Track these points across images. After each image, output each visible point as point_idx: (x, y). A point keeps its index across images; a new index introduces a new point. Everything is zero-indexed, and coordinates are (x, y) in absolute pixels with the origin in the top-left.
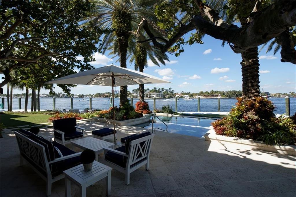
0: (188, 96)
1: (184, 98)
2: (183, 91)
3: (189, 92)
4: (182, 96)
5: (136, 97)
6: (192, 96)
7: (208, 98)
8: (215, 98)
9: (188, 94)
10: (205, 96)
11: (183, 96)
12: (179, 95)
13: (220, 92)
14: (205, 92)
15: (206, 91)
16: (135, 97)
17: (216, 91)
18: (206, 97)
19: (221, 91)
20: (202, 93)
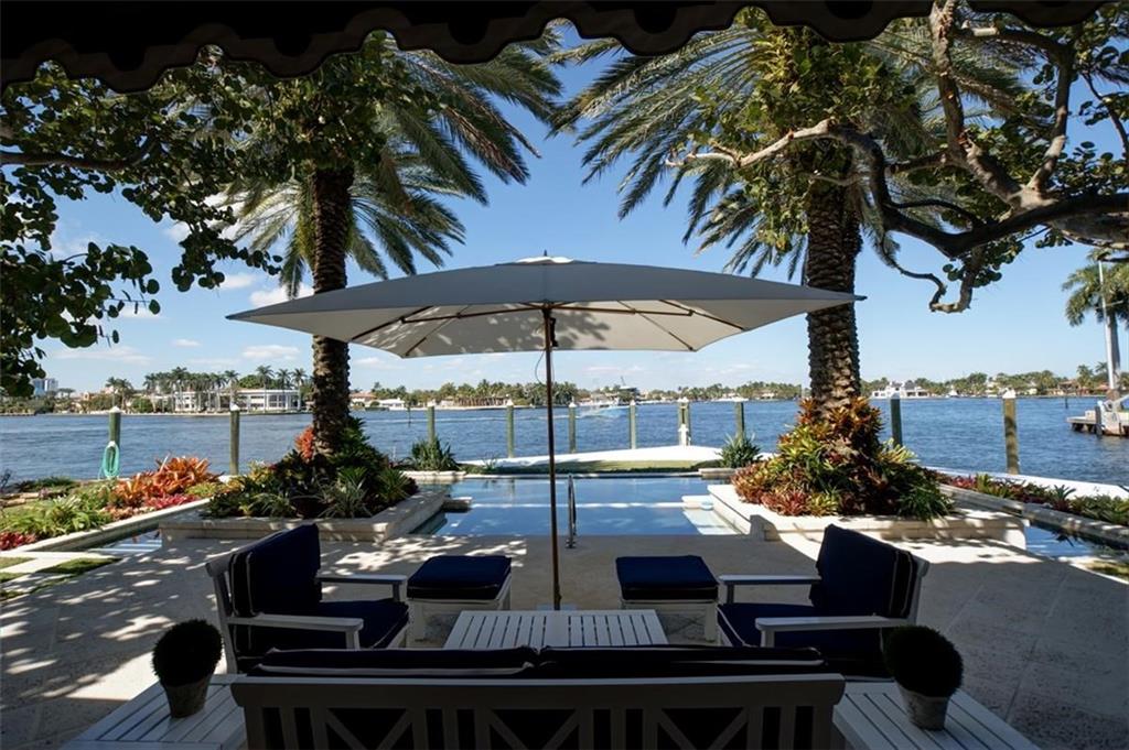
0: (398, 401)
1: (384, 409)
2: (377, 385)
3: (403, 388)
4: (378, 404)
5: (166, 410)
6: (413, 400)
7: (472, 408)
8: (494, 407)
9: (400, 393)
10: (462, 401)
11: (382, 402)
12: (363, 400)
13: (509, 386)
14: (460, 388)
15: (462, 385)
16: (158, 410)
17: (495, 385)
18: (466, 405)
19: (513, 384)
20: (449, 391)
